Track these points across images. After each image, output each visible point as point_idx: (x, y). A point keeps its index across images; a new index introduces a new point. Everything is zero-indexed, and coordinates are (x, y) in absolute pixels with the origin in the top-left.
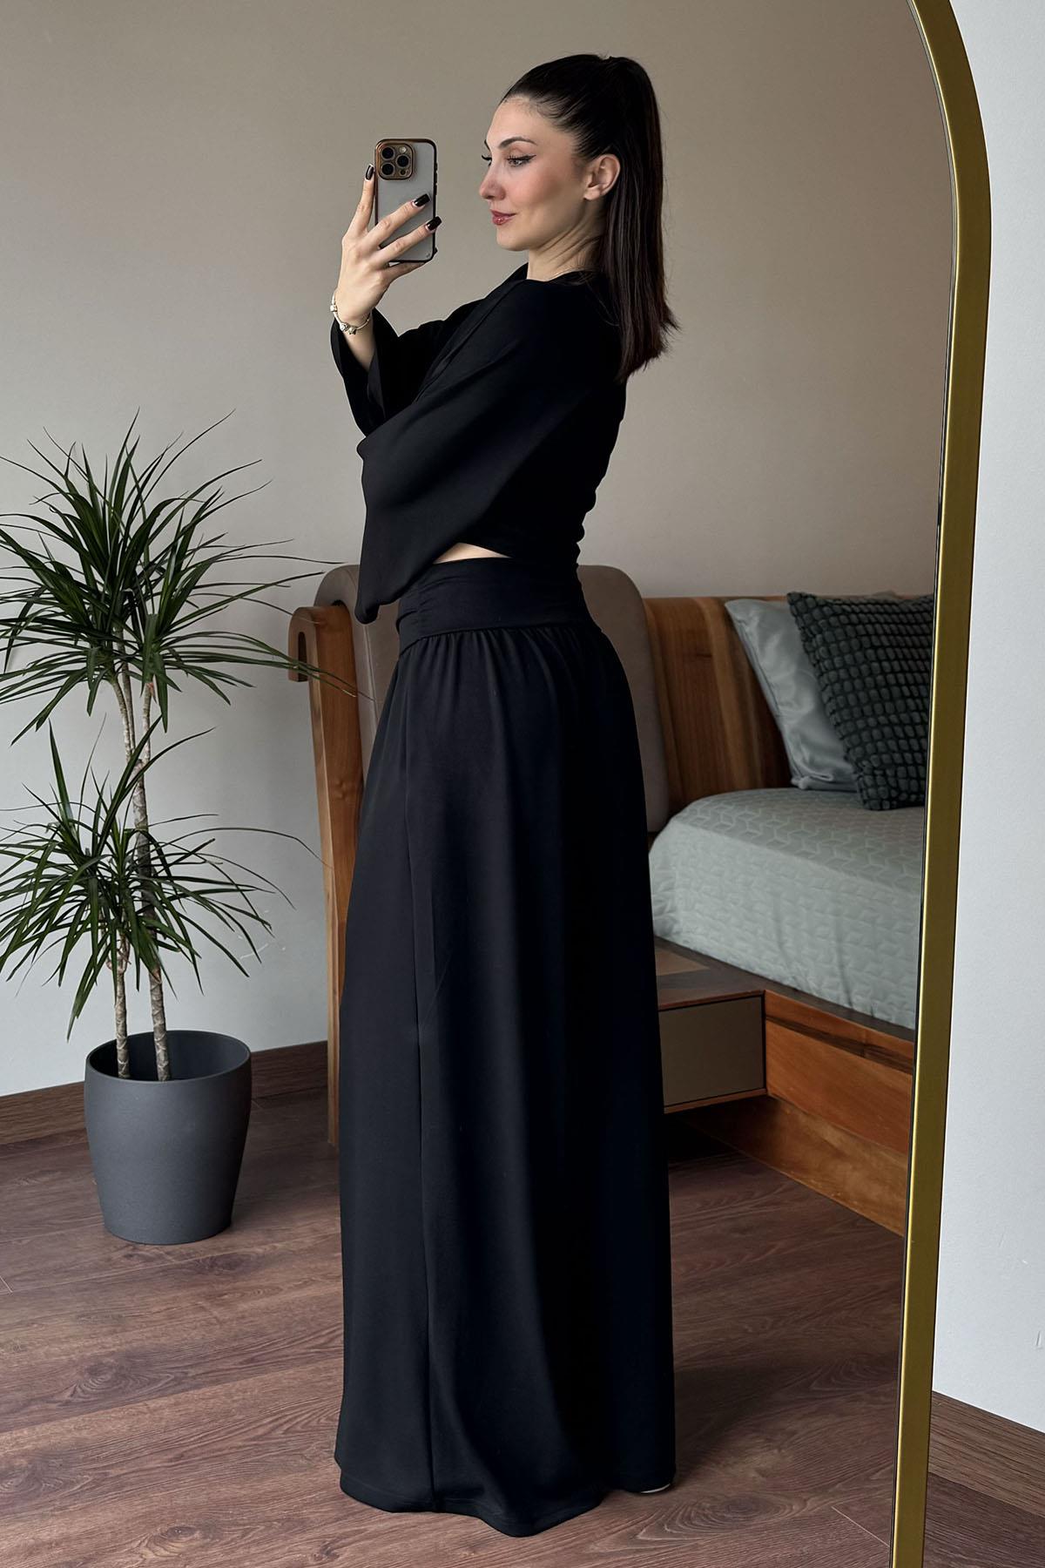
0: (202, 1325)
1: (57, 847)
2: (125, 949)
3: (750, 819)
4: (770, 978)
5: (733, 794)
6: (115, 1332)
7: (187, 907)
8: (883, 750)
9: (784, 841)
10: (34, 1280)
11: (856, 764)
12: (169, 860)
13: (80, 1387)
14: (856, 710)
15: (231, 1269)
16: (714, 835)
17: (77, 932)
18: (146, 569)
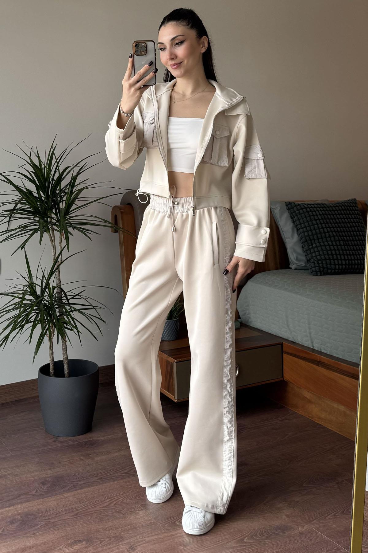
0: (82, 466)
1: (28, 293)
2: (53, 329)
3: (277, 280)
4: (284, 338)
5: (269, 271)
6: (50, 469)
7: (75, 314)
9: (289, 288)
10: (21, 450)
12: (69, 297)
13: (39, 489)
15: (92, 445)
16: (263, 286)
17: (35, 324)
18: (60, 191)
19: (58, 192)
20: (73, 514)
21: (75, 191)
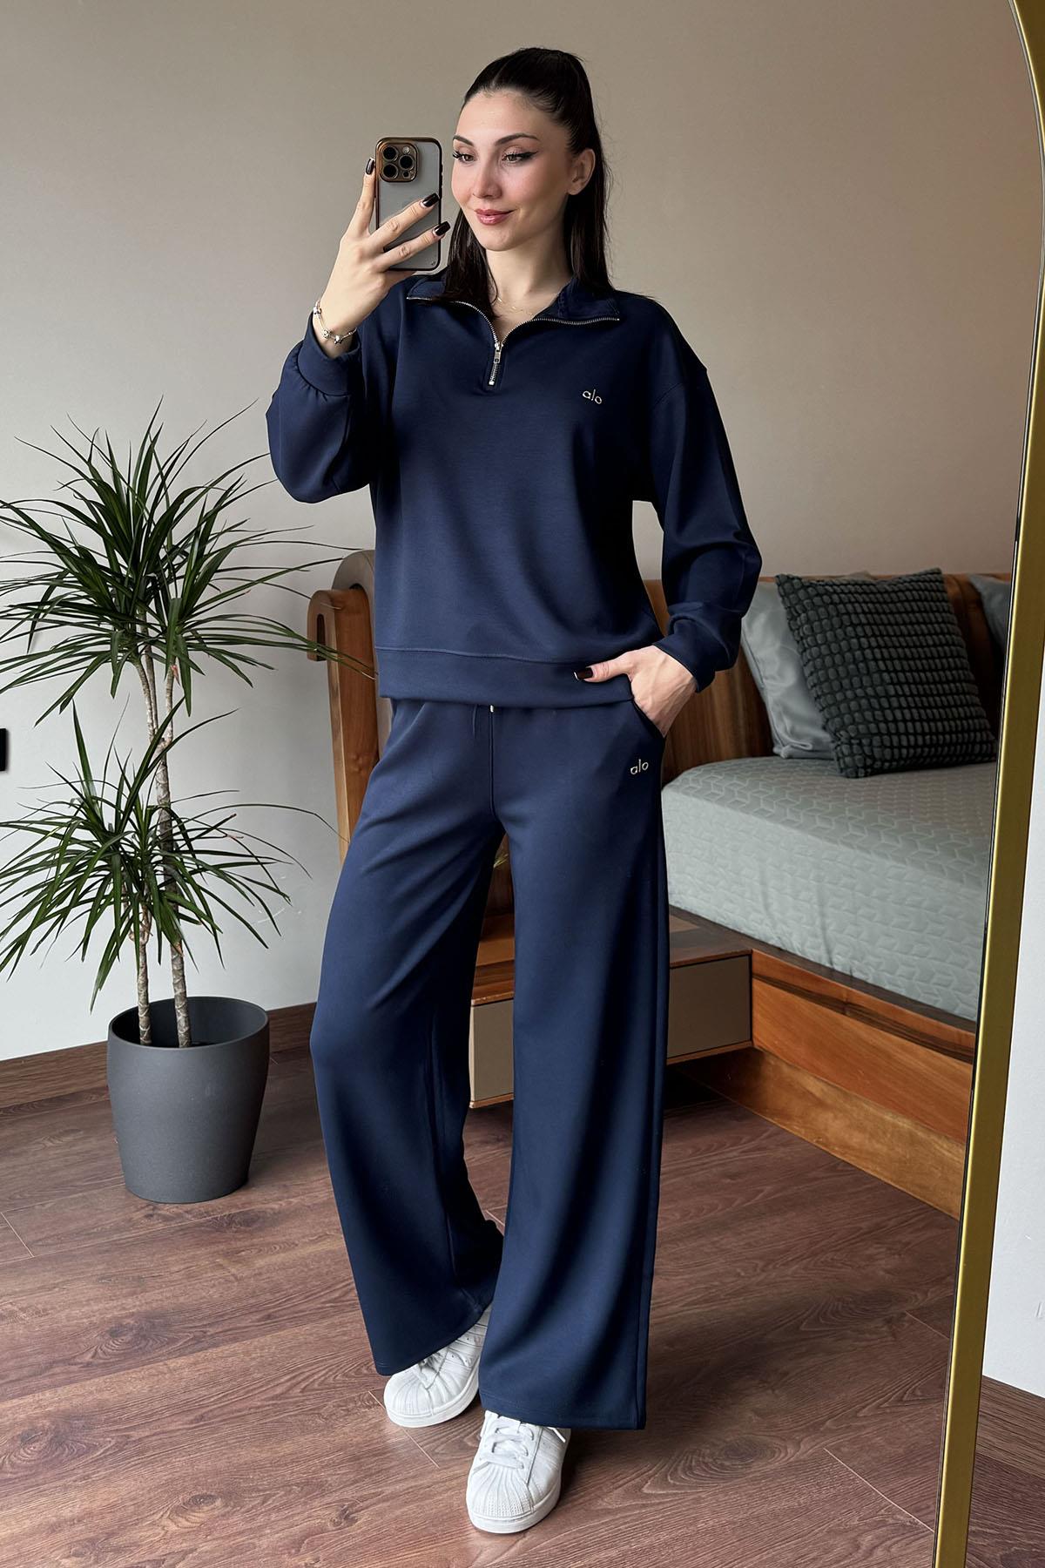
0: (219, 1283)
1: (81, 824)
2: (147, 921)
3: (738, 788)
4: (758, 940)
5: (721, 763)
6: (134, 1293)
7: (207, 880)
8: (860, 721)
9: (771, 810)
10: (57, 1244)
11: (835, 734)
12: (191, 835)
13: (101, 1348)
14: (836, 685)
15: (248, 1226)
16: (705, 803)
17: (100, 906)
18: (169, 553)
19: (162, 553)
20: (191, 1418)
21: (210, 554)
